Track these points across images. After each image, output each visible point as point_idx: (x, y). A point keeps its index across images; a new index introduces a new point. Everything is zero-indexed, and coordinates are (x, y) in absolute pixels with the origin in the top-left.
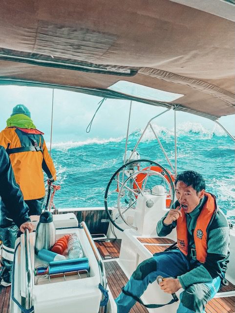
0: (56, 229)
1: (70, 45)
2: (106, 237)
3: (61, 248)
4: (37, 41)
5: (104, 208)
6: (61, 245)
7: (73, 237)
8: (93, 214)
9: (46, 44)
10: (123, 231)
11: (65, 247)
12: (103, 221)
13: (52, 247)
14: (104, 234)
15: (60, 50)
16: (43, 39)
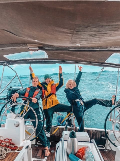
0: (78, 141)
1: (91, 35)
2: (104, 148)
3: (81, 155)
4: (74, 35)
5: (104, 130)
6: (81, 153)
7: (88, 149)
8: (97, 133)
9: (78, 37)
10: (117, 147)
11: (83, 154)
12: (103, 137)
13: (76, 153)
14: (103, 146)
15: (84, 39)
16: (77, 34)
